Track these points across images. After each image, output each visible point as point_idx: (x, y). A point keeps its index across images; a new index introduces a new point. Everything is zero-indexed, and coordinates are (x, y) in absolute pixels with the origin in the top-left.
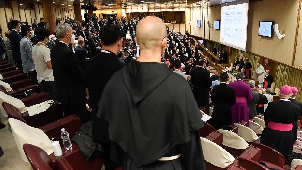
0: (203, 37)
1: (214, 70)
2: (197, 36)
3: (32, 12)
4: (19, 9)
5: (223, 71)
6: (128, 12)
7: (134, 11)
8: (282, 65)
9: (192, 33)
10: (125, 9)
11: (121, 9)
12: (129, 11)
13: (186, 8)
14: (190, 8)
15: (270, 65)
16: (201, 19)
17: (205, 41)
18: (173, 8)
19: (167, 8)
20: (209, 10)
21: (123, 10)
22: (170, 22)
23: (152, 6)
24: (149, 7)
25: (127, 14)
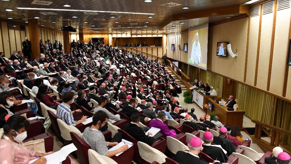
0: (178, 60)
1: (185, 87)
2: (171, 58)
3: (23, 33)
4: (8, 29)
5: (190, 88)
6: (113, 37)
7: (119, 36)
8: (241, 84)
9: (168, 56)
10: (112, 34)
11: (108, 34)
12: (115, 36)
13: (163, 34)
14: (167, 34)
15: (231, 84)
16: (175, 44)
17: (180, 63)
18: (152, 34)
19: (147, 34)
20: (180, 35)
21: (110, 35)
22: (150, 46)
23: (134, 32)
24: (131, 32)
25: (113, 38)
